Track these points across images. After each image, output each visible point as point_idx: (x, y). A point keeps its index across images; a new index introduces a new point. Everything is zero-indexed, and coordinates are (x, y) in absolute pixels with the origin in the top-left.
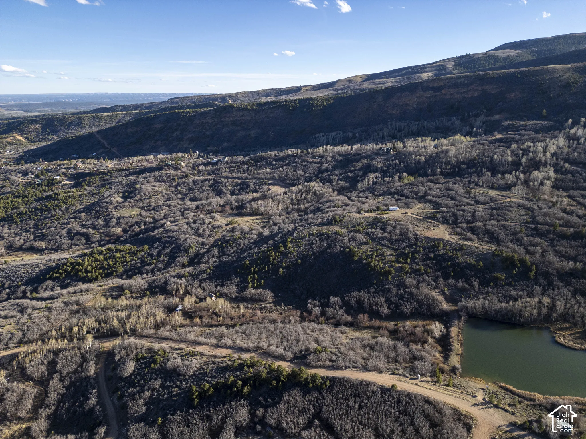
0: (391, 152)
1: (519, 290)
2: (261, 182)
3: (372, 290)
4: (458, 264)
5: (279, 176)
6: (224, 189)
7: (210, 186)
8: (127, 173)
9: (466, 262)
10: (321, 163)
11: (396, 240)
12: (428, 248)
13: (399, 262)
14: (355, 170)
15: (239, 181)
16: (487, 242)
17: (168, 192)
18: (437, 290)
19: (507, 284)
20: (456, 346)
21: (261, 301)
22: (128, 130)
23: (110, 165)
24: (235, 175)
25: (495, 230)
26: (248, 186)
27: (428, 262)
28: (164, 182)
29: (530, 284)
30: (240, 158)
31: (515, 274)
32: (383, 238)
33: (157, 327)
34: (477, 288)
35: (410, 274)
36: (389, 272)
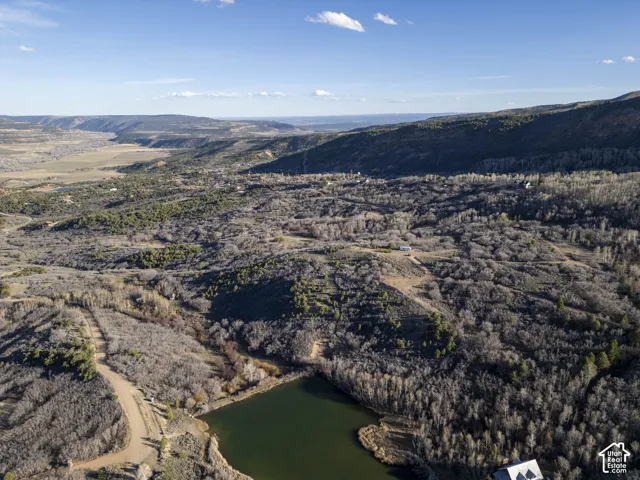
0: (528, 186)
1: (406, 366)
2: (368, 207)
3: (275, 323)
4: (378, 318)
5: (389, 203)
6: (331, 211)
7: (325, 206)
8: (284, 187)
9: (387, 320)
10: (443, 192)
11: (351, 281)
12: (369, 295)
13: (325, 302)
14: (465, 204)
15: (350, 204)
16: (449, 304)
17: (288, 208)
18: (325, 340)
19: (400, 356)
20: (249, 394)
21: (197, 310)
22: (325, 149)
23: (281, 178)
24: (354, 197)
25: (475, 293)
26: (353, 208)
27: (352, 309)
28: (298, 198)
29: (427, 363)
30: (382, 181)
31: (423, 347)
32: (341, 276)
33: (105, 307)
34: (362, 350)
35: (322, 316)
36: (302, 310)
